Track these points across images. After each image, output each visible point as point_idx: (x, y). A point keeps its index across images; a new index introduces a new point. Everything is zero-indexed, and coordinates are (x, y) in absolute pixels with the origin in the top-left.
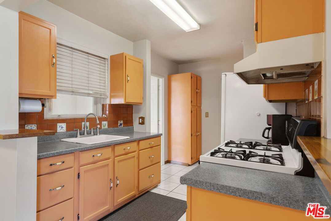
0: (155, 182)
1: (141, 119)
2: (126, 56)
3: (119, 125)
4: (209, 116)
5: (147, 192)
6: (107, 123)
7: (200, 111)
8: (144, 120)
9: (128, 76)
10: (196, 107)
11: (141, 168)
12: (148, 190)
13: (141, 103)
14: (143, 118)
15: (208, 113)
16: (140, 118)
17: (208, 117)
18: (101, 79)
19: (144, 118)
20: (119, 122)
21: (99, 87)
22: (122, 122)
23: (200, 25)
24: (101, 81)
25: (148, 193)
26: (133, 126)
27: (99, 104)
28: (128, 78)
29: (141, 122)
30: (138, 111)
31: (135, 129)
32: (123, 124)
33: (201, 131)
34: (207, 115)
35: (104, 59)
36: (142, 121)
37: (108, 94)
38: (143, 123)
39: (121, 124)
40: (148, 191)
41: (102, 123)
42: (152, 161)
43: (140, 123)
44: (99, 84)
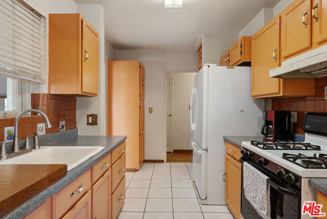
1: (90, 119)
2: (82, 21)
3: (60, 127)
4: (153, 111)
6: (44, 126)
7: (144, 106)
8: (96, 119)
9: (85, 52)
11: (113, 190)
13: (96, 95)
15: (152, 108)
16: (88, 116)
17: (152, 113)
18: (35, 49)
19: (96, 116)
20: (60, 123)
21: (31, 63)
22: (64, 123)
24: (35, 54)
26: (76, 127)
27: (27, 94)
28: (85, 56)
29: (90, 121)
30: (86, 106)
31: (80, 133)
32: (65, 127)
34: (151, 110)
35: (40, 16)
36: (92, 120)
37: (45, 76)
38: (94, 124)
39: (63, 127)
41: (38, 127)
42: (121, 177)
43: (88, 124)
44: (31, 58)
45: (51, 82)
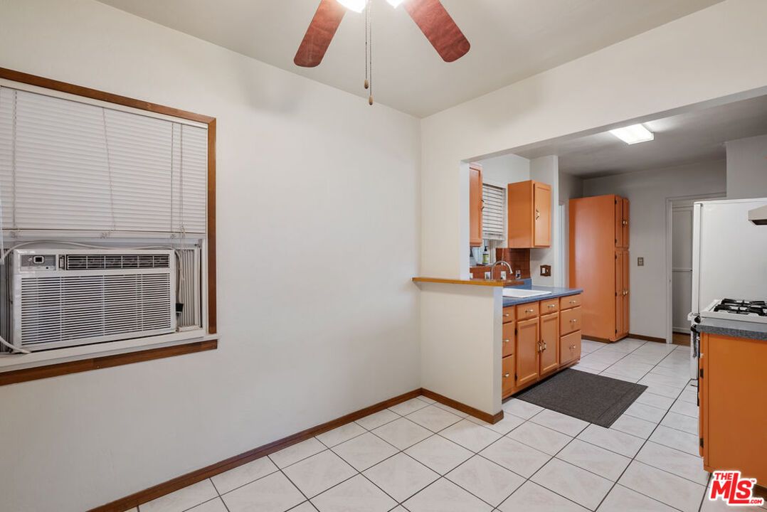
0: (575, 356)
1: (544, 269)
2: (534, 186)
3: (516, 275)
4: (645, 263)
5: (564, 369)
7: (628, 255)
8: (549, 271)
9: (537, 211)
10: (622, 249)
11: (562, 334)
12: (567, 366)
13: (548, 247)
14: (548, 268)
16: (542, 267)
17: (643, 265)
19: (550, 267)
20: (517, 272)
22: (520, 273)
23: (654, 133)
25: (567, 371)
26: (530, 277)
27: (493, 249)
28: (537, 214)
29: (544, 272)
30: (539, 257)
31: (534, 283)
32: (521, 275)
33: (628, 289)
34: (641, 262)
35: (501, 189)
36: (546, 271)
37: (506, 235)
38: (548, 274)
40: (567, 368)
41: (501, 273)
42: (572, 327)
43: (542, 274)
45: (510, 237)
